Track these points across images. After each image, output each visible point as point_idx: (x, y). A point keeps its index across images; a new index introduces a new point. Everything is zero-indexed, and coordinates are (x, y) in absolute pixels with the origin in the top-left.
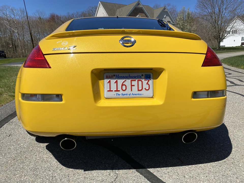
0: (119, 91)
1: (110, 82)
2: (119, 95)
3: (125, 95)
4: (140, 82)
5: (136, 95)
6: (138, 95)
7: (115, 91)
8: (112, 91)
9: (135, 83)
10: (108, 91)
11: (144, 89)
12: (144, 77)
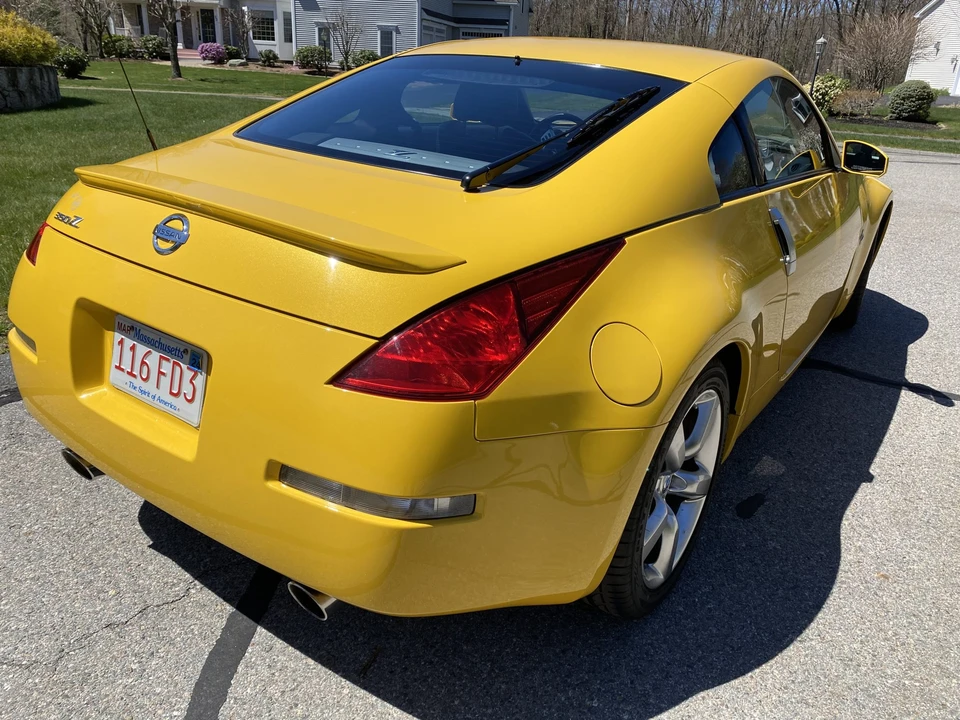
0: (134, 376)
1: (121, 342)
2: (135, 388)
3: (145, 393)
4: (178, 369)
5: (165, 403)
6: (169, 408)
7: (128, 373)
8: (123, 370)
9: (167, 367)
10: (116, 367)
11: (182, 395)
12: (187, 357)
